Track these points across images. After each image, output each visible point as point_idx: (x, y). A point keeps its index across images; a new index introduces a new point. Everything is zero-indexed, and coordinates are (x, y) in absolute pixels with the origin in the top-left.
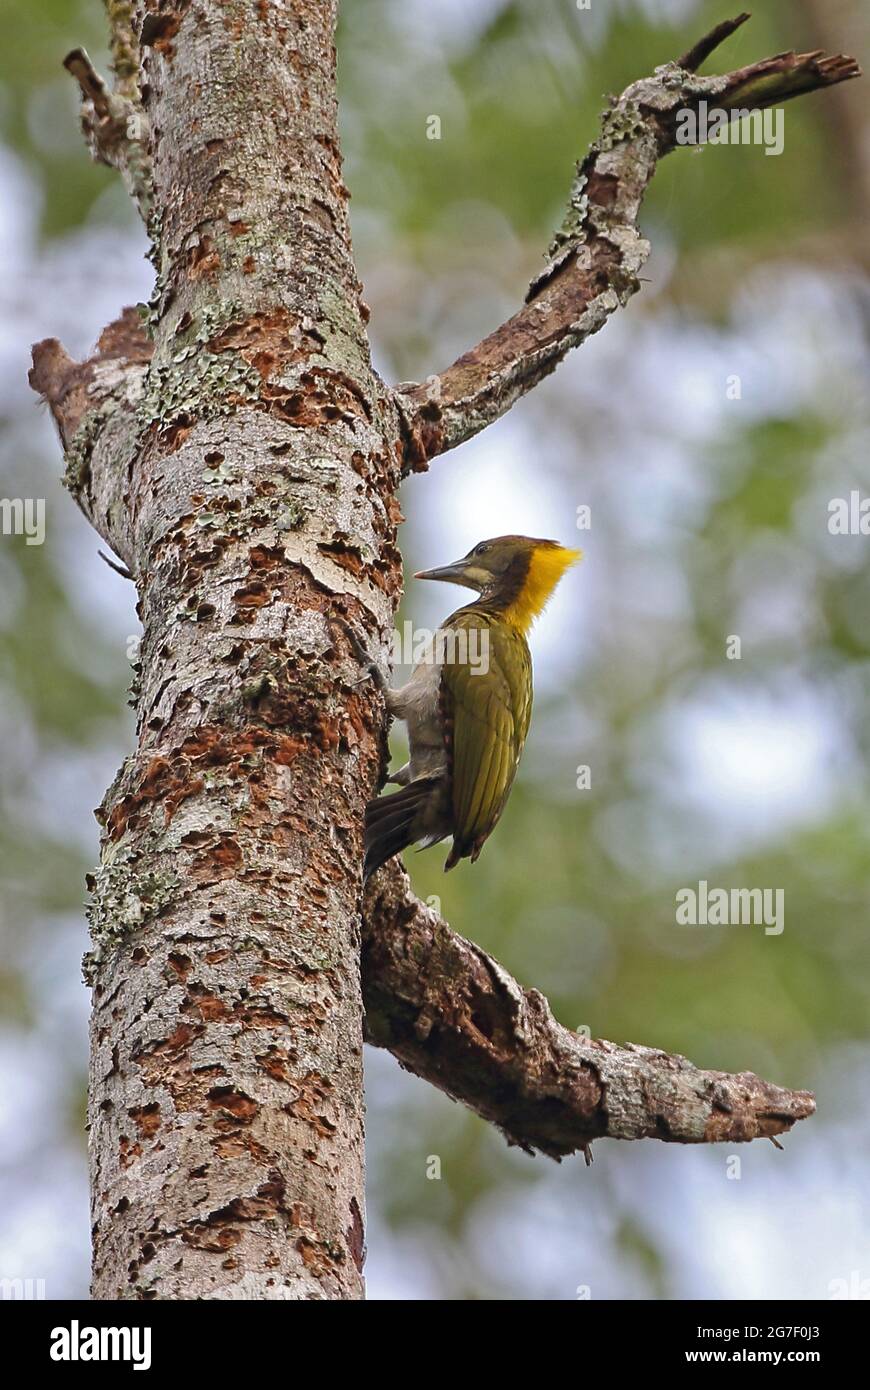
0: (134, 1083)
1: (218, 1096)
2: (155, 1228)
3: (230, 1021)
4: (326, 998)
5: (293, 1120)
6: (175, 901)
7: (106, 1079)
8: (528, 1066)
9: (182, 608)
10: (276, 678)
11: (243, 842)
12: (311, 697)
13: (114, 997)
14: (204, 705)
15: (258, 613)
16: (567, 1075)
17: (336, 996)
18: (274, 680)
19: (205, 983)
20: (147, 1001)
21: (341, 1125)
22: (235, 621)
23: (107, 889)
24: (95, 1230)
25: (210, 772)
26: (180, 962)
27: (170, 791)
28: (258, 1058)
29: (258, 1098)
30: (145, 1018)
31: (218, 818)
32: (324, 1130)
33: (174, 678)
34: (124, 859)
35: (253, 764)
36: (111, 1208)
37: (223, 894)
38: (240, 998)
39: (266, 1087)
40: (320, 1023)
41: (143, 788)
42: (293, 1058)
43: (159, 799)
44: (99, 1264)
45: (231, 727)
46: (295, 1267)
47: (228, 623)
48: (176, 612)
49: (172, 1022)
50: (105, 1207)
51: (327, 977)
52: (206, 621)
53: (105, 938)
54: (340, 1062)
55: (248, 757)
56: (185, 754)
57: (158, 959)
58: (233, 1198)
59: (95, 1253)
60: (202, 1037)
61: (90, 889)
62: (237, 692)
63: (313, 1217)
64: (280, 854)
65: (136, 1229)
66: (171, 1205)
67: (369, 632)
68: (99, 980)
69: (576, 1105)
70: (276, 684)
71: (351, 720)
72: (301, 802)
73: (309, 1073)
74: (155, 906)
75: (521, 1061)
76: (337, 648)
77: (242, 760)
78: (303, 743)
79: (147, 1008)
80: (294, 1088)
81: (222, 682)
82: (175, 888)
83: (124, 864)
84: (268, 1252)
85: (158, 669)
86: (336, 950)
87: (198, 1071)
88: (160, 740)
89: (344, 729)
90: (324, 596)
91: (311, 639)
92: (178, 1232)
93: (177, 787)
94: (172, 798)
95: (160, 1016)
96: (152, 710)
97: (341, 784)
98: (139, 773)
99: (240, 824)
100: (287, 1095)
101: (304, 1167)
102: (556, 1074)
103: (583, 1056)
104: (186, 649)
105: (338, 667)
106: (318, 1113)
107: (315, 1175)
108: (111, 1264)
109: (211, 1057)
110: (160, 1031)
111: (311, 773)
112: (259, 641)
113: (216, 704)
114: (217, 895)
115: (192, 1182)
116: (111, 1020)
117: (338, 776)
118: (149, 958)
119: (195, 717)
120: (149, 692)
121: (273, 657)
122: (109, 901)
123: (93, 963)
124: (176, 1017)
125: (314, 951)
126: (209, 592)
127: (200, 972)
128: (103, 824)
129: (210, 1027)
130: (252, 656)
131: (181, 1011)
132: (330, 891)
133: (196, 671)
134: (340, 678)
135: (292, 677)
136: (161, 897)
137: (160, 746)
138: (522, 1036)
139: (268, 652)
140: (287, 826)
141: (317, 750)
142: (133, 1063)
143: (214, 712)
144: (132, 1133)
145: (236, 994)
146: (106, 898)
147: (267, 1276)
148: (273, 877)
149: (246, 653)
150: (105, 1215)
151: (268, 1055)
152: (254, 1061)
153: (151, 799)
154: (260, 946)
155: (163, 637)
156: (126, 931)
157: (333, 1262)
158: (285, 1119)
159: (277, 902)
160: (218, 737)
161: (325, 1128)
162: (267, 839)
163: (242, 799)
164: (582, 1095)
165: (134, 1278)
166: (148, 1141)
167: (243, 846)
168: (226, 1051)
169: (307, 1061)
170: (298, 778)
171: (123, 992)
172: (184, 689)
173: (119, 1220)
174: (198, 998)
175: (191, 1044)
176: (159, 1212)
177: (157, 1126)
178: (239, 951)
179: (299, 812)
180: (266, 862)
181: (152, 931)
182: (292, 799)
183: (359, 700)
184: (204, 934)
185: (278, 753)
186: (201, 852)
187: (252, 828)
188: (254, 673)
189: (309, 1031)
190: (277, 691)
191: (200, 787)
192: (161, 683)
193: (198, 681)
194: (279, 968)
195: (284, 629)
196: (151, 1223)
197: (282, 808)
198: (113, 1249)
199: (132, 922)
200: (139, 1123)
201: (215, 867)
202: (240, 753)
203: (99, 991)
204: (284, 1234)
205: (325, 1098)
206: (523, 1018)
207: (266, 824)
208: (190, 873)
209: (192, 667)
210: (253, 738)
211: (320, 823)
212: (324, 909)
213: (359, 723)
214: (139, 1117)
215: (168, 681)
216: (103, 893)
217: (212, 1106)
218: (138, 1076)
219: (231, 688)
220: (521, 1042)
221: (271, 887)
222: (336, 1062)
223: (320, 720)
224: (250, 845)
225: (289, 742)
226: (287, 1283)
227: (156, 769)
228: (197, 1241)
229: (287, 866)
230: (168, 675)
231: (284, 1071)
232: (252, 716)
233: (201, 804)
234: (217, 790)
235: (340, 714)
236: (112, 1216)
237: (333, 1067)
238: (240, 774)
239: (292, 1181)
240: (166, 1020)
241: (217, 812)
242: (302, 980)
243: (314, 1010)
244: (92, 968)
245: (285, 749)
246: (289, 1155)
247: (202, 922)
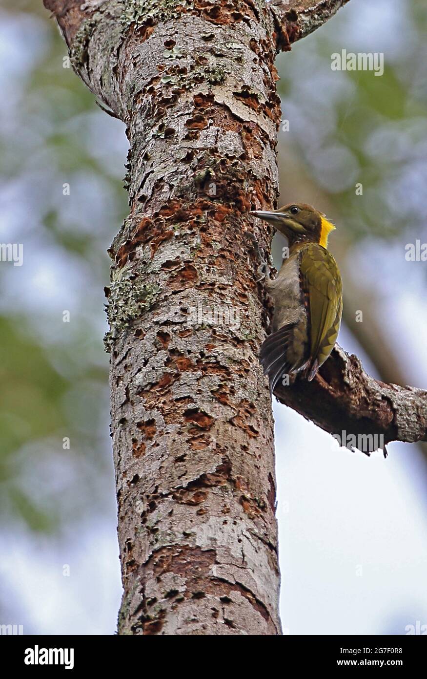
0: (139, 408)
1: (190, 414)
2: (156, 492)
3: (195, 371)
4: (250, 357)
5: (234, 428)
6: (159, 301)
7: (122, 405)
8: (352, 400)
9: (155, 131)
10: (214, 170)
11: (198, 267)
12: (234, 181)
13: (125, 358)
14: (171, 187)
15: (200, 133)
16: (374, 404)
17: (255, 356)
18: (213, 172)
19: (179, 349)
20: (145, 360)
21: (261, 430)
22: (187, 138)
23: (118, 295)
24: (119, 494)
25: (177, 226)
26: (163, 336)
27: (153, 237)
28: (212, 392)
29: (213, 415)
30: (144, 370)
31: (183, 253)
32: (252, 433)
33: (152, 172)
34: (127, 277)
35: (202, 220)
36: (128, 481)
37: (188, 297)
38: (200, 357)
39: (217, 409)
40: (247, 371)
41: (137, 236)
42: (232, 392)
43: (147, 242)
44: (122, 514)
45: (188, 199)
46: (239, 513)
47: (183, 139)
48: (152, 134)
49: (160, 372)
50: (125, 480)
51: (250, 344)
52: (170, 138)
53: (118, 324)
54: (259, 394)
55: (199, 217)
56: (161, 216)
57: (151, 336)
58: (202, 473)
59: (119, 507)
60: (178, 380)
61: (107, 296)
62: (191, 179)
63: (248, 484)
64: (220, 273)
65: (144, 493)
66: (165, 478)
67: (265, 143)
68: (115, 348)
69: (379, 422)
70: (214, 174)
71: (257, 195)
72: (230, 243)
73: (242, 401)
74: (147, 305)
75: (348, 396)
76: (247, 153)
77: (195, 219)
78: (230, 208)
79: (145, 364)
80: (234, 409)
81: (181, 173)
82: (159, 294)
83: (127, 280)
84: (223, 504)
85: (142, 167)
86: (254, 329)
87: (177, 400)
88: (146, 208)
89: (253, 200)
90: (238, 123)
91: (232, 148)
92: (170, 494)
93: (157, 235)
94: (154, 241)
95: (153, 368)
96: (139, 191)
97: (253, 232)
98: (134, 227)
99: (196, 256)
100: (230, 414)
101: (242, 455)
102: (368, 404)
103: (383, 393)
104: (158, 155)
105: (249, 164)
106: (248, 424)
107: (248, 459)
108: (130, 513)
109: (184, 392)
110: (154, 377)
111: (235, 226)
112: (203, 149)
113: (178, 186)
114: (184, 297)
115: (177, 465)
116: (123, 371)
117: (251, 227)
118: (145, 335)
119: (166, 194)
120: (137, 180)
121: (212, 158)
122: (119, 302)
123: (111, 338)
124: (163, 369)
125: (242, 329)
126: (170, 121)
127: (176, 342)
128: (113, 258)
129: (183, 374)
130: (199, 157)
131: (166, 366)
132: (249, 294)
133: (165, 167)
134: (251, 170)
135: (223, 170)
136: (151, 299)
137: (146, 211)
138: (348, 382)
139: (209, 156)
140: (223, 257)
141: (239, 213)
142: (138, 396)
143: (178, 191)
144: (139, 437)
145: (197, 355)
146: (117, 301)
147: (223, 519)
148: (216, 286)
149: (194, 156)
150: (125, 485)
151: (218, 390)
152: (210, 394)
153: (142, 242)
154: (211, 327)
155: (144, 148)
156: (130, 320)
157: (260, 510)
158: (229, 427)
159: (219, 301)
160: (181, 205)
161: (252, 432)
162: (212, 264)
163: (196, 241)
164: (382, 416)
165: (144, 521)
166: (149, 441)
167: (198, 269)
168: (193, 388)
169: (240, 393)
170: (228, 229)
171: (130, 355)
172: (159, 178)
173: (134, 487)
174: (175, 358)
175: (172, 385)
176: (158, 482)
177: (154, 433)
178: (198, 330)
179: (230, 248)
180: (212, 278)
181: (146, 319)
182: (225, 241)
183: (261, 183)
184: (177, 320)
185: (216, 214)
186: (173, 272)
187: (203, 258)
188: (201, 168)
189: (241, 376)
190: (215, 178)
191: (171, 235)
192: (144, 175)
193: (167, 173)
194: (222, 339)
195: (216, 142)
196: (153, 489)
197: (219, 246)
198: (130, 505)
199: (134, 314)
200: (143, 431)
201: (182, 281)
202: (194, 215)
203: (116, 355)
204: (232, 494)
205: (252, 415)
206: (348, 371)
207: (211, 256)
208: (168, 285)
209: (163, 165)
210: (201, 206)
211: (242, 255)
212: (246, 305)
213: (261, 197)
214: (143, 427)
215: (149, 174)
216: (115, 298)
217: (187, 420)
218: (141, 403)
219: (187, 177)
220: (348, 385)
221: (215, 293)
222: (257, 394)
223: (240, 195)
224: (202, 268)
225: (222, 207)
226: (235, 523)
227: (144, 224)
228: (181, 499)
229: (224, 280)
230: (148, 170)
231: (228, 399)
232: (200, 193)
233: (172, 245)
234: (181, 236)
235: (251, 191)
236: (129, 485)
237: (255, 397)
238: (194, 227)
239: (236, 463)
240: (157, 371)
241: (182, 249)
242: (236, 346)
243: (243, 364)
244: (110, 342)
245: (220, 212)
246: (233, 448)
247: (176, 313)
